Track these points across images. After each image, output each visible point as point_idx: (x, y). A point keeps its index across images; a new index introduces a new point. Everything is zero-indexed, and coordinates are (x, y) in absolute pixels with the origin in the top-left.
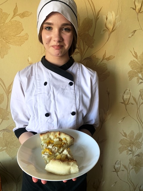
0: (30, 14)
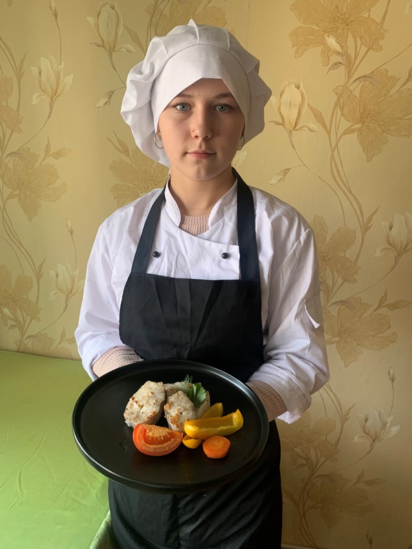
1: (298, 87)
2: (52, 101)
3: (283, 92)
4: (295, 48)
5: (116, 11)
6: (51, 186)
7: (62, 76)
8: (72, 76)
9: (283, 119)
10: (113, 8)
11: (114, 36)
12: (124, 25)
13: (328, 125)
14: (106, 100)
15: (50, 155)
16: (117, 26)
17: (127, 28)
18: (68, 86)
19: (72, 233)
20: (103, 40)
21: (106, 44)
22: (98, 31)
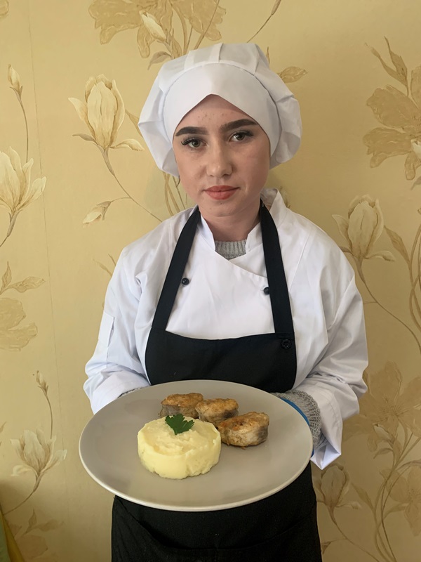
0: (301, 74)
1: (373, 205)
2: (14, 212)
3: (353, 210)
4: (372, 155)
5: (115, 93)
6: (13, 329)
7: (29, 180)
8: (45, 178)
9: (351, 244)
10: (110, 87)
11: (110, 127)
12: (126, 111)
13: (409, 252)
14: (98, 214)
15: (10, 287)
16: (116, 112)
17: (129, 115)
18: (39, 192)
19: (45, 389)
20: (93, 131)
21: (98, 137)
22: (86, 118)
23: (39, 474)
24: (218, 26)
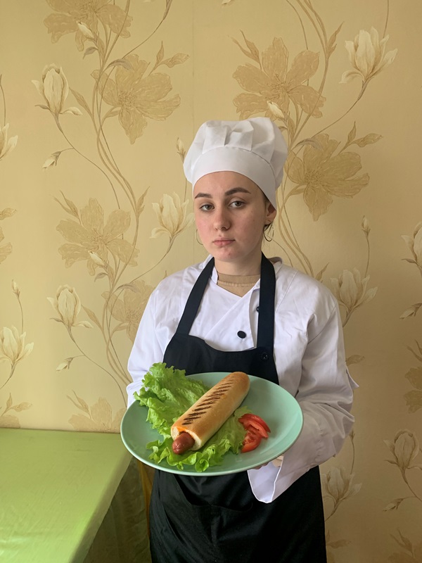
4: (239, 114)
5: (61, 75)
7: (6, 137)
8: (17, 136)
10: (58, 72)
11: (59, 99)
12: (69, 88)
14: (52, 161)
16: (63, 89)
17: (72, 90)
18: (13, 147)
19: (18, 294)
20: (48, 103)
21: (52, 107)
22: (44, 94)
23: (14, 364)
24: (128, 29)
